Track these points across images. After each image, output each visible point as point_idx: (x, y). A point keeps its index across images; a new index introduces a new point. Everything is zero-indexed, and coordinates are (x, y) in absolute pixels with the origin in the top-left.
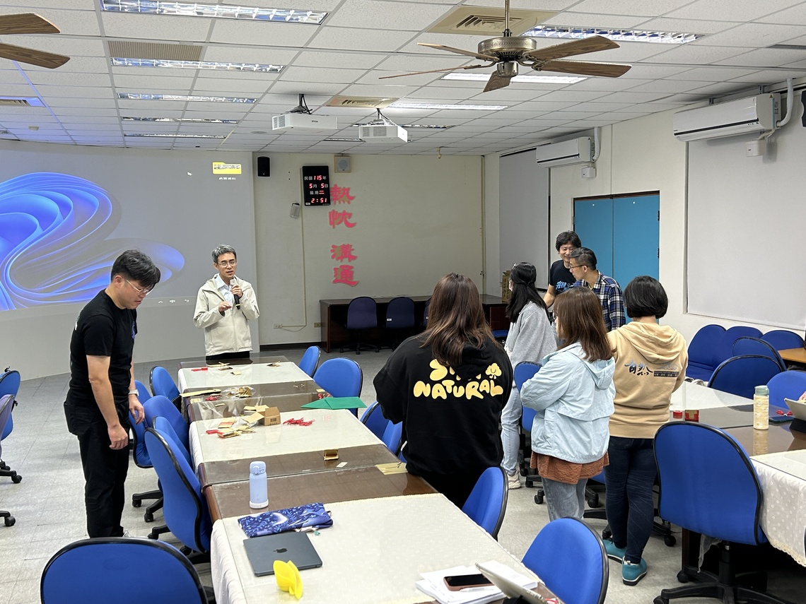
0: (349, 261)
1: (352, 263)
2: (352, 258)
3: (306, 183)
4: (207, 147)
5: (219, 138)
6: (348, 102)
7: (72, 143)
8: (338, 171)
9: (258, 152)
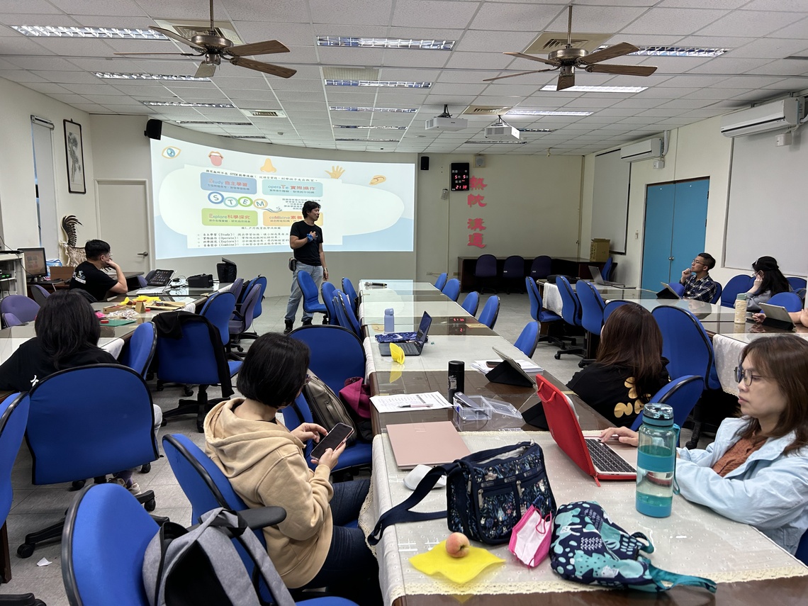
0: (480, 230)
1: (482, 232)
2: (483, 228)
3: (453, 175)
4: (389, 148)
5: (395, 141)
6: (477, 110)
7: (303, 145)
8: (476, 167)
9: (421, 153)
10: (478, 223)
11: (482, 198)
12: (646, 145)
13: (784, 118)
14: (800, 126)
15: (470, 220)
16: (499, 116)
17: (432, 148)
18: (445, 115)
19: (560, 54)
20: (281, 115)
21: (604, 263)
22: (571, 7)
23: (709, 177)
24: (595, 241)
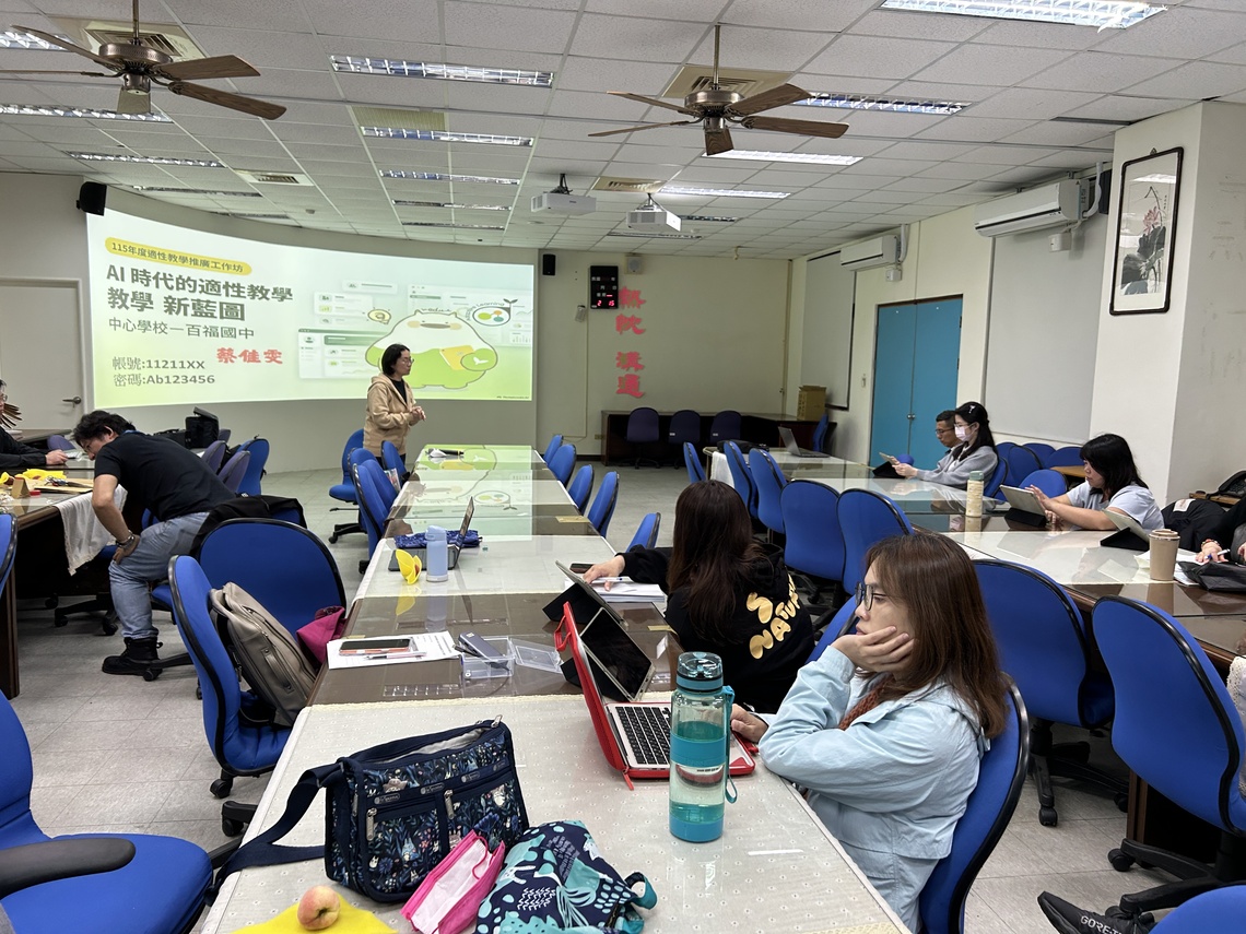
0: (636, 370)
1: (639, 373)
2: (639, 367)
3: (593, 284)
4: (490, 240)
5: (497, 229)
6: (613, 184)
7: (352, 231)
8: (628, 273)
9: (544, 249)
10: (631, 360)
11: (639, 321)
12: (876, 246)
13: (1060, 209)
14: (1083, 223)
15: (620, 354)
16: (649, 194)
17: (558, 242)
18: (562, 190)
19: (701, 97)
20: (303, 180)
21: (817, 423)
22: (718, 28)
23: (961, 296)
24: (804, 389)
